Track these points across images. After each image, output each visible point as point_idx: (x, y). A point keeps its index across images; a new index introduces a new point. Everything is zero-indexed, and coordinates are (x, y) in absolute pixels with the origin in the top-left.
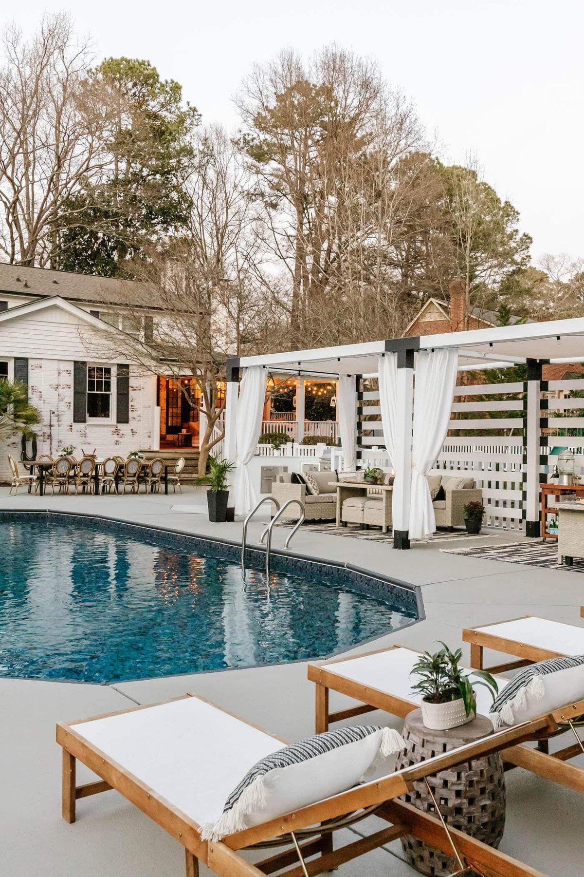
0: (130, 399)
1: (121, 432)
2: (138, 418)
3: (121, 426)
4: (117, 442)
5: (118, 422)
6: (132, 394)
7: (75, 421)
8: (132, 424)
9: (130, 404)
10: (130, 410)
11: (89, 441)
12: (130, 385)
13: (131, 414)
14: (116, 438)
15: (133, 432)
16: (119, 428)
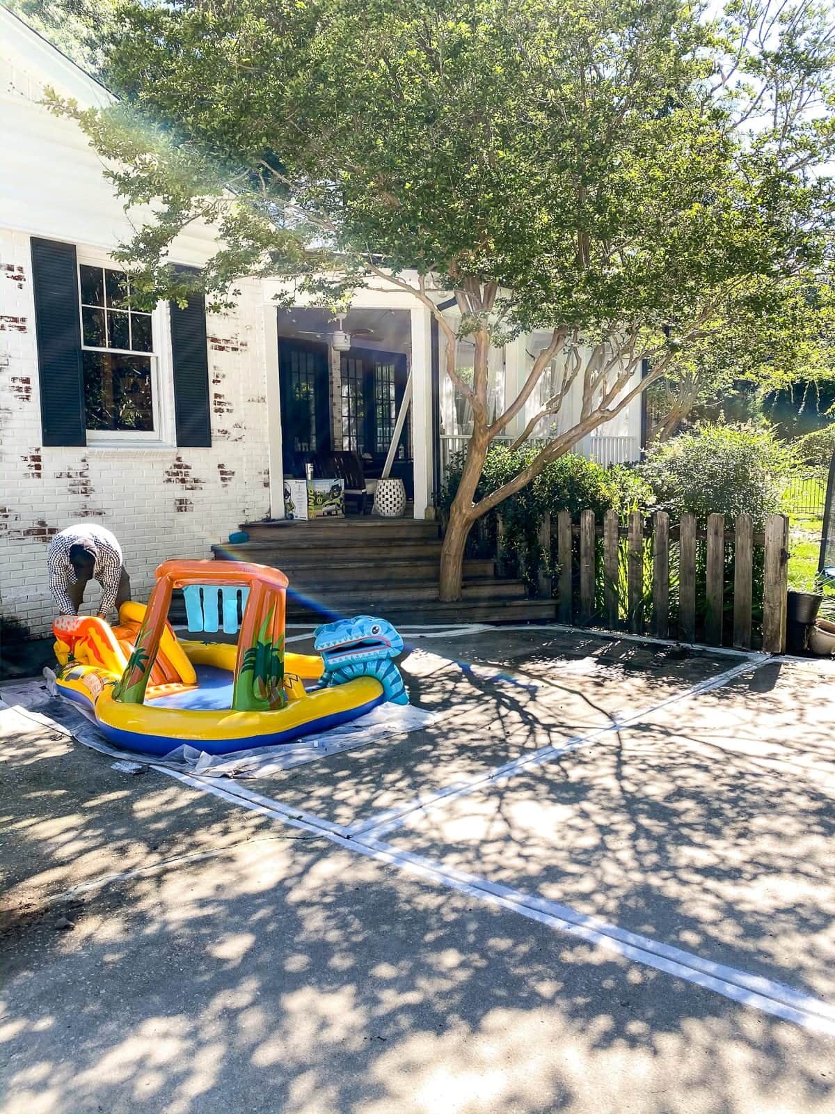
0: (211, 377)
1: (193, 474)
2: (235, 433)
3: (190, 455)
4: (182, 505)
5: (182, 442)
6: (215, 359)
7: (47, 443)
8: (220, 450)
9: (213, 389)
10: (212, 407)
11: (98, 506)
12: (209, 333)
13: (217, 422)
14: (177, 491)
15: (225, 474)
16: (185, 461)
